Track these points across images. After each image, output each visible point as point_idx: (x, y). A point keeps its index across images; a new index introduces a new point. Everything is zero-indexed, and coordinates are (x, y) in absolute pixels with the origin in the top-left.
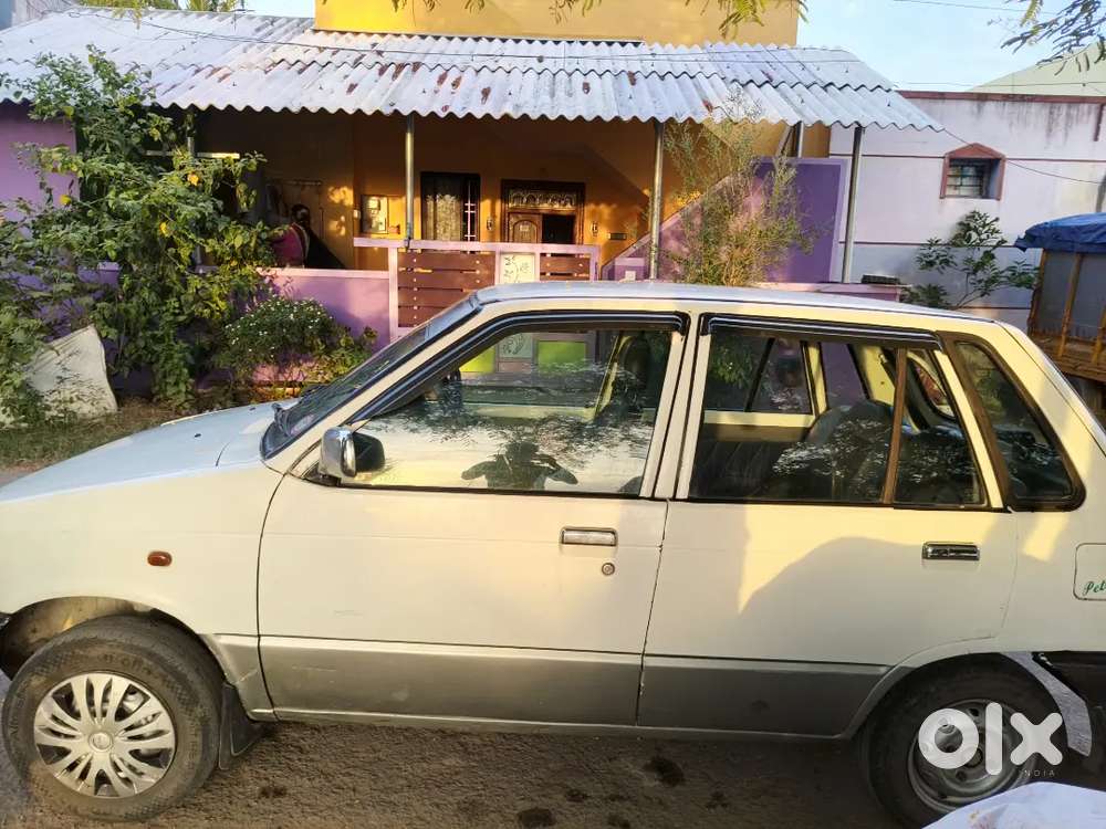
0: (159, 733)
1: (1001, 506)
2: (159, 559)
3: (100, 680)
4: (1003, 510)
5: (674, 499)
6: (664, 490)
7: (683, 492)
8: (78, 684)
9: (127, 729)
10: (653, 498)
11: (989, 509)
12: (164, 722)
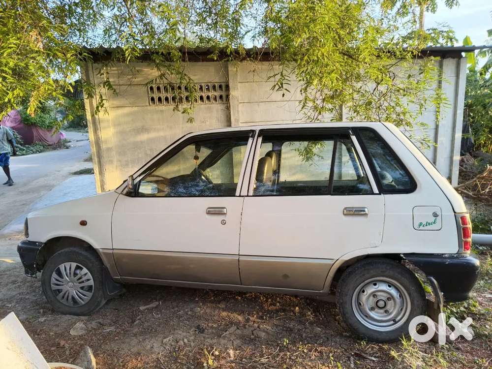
0: (88, 280)
1: (378, 192)
2: (83, 223)
3: (68, 265)
4: (380, 194)
5: (248, 196)
6: (244, 193)
7: (251, 193)
8: (62, 267)
9: (78, 280)
10: (240, 196)
11: (373, 194)
12: (89, 276)
